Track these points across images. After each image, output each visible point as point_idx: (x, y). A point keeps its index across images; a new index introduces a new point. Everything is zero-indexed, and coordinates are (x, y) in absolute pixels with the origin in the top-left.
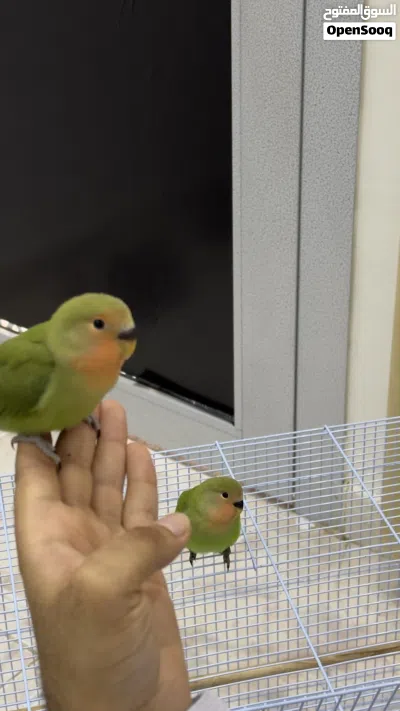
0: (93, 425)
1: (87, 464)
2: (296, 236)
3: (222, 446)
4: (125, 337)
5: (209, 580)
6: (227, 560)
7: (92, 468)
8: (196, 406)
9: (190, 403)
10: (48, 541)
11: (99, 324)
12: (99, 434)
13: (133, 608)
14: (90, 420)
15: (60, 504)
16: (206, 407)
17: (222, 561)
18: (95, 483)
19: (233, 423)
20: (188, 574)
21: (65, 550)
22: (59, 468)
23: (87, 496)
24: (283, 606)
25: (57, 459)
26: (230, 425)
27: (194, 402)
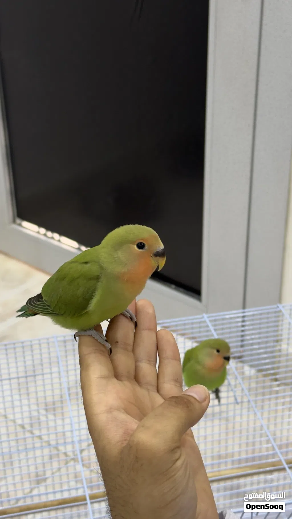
0: (131, 319)
1: (130, 348)
4: (158, 254)
7: (133, 350)
10: (110, 410)
11: (141, 246)
12: (136, 325)
13: (177, 460)
14: (128, 315)
15: (115, 380)
16: (182, 290)
18: (136, 362)
19: (201, 301)
21: (123, 416)
22: (110, 353)
24: (237, 427)
25: (109, 346)
26: (198, 302)
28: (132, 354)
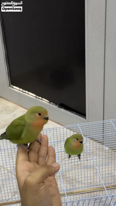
2: (104, 64)
3: (79, 125)
5: (73, 164)
6: (79, 158)
8: (75, 114)
9: (73, 113)
11: (40, 114)
12: (40, 144)
14: (37, 140)
16: (78, 114)
17: (78, 158)
18: (38, 157)
19: (86, 119)
20: (67, 162)
22: (28, 152)
23: (36, 160)
25: (28, 150)
26: (85, 119)
27: (75, 113)
28: (37, 154)
